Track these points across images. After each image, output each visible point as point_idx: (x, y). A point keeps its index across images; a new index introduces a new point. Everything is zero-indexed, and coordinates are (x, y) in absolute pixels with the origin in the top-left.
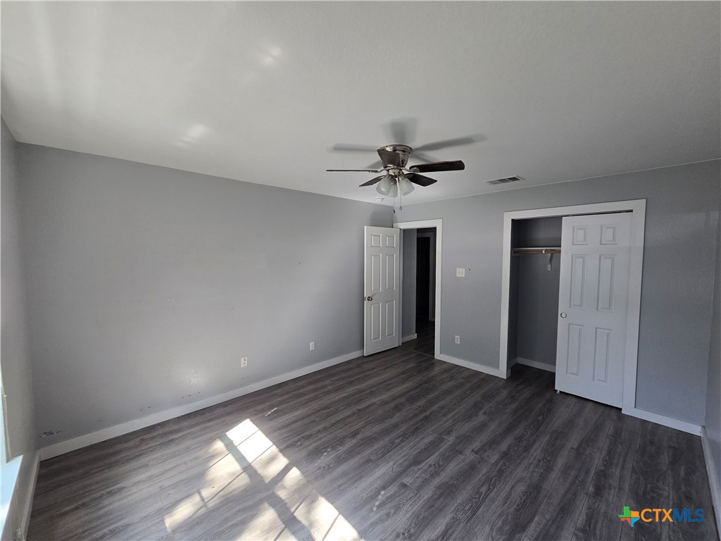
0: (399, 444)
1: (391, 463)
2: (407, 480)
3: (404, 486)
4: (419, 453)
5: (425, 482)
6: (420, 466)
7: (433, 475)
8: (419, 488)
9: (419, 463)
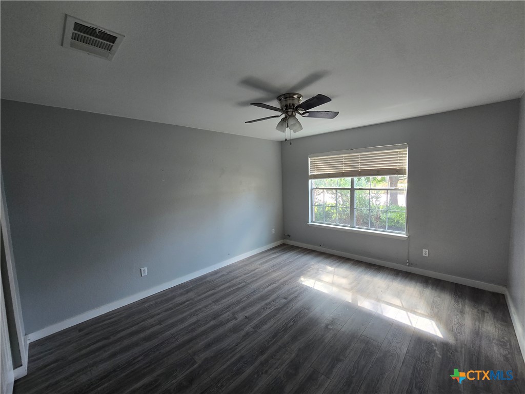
0: (290, 321)
1: (294, 308)
2: (284, 301)
3: (285, 298)
4: (276, 316)
5: (274, 300)
6: (276, 308)
7: (269, 303)
8: (278, 297)
9: (276, 309)
